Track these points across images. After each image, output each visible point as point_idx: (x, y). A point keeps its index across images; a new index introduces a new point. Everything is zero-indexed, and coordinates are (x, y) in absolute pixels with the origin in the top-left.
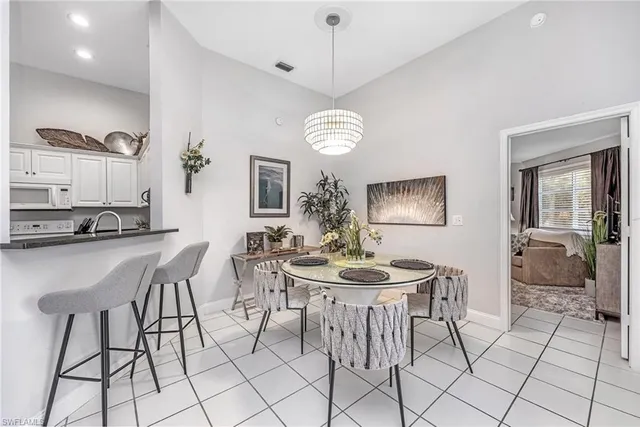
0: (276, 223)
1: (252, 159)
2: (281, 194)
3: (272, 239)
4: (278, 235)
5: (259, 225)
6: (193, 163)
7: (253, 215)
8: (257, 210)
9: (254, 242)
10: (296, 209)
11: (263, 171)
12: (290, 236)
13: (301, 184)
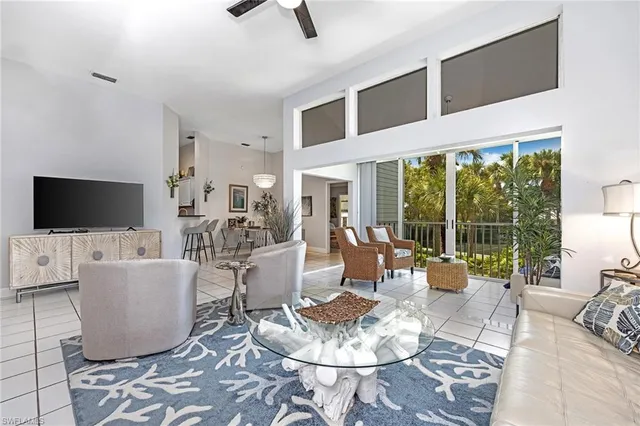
0: (241, 215)
1: (231, 186)
2: (243, 200)
3: (239, 222)
4: (243, 220)
5: (233, 216)
6: (208, 190)
7: (230, 211)
8: (232, 209)
9: (232, 223)
10: (251, 208)
11: (235, 192)
12: (247, 221)
13: (253, 198)
